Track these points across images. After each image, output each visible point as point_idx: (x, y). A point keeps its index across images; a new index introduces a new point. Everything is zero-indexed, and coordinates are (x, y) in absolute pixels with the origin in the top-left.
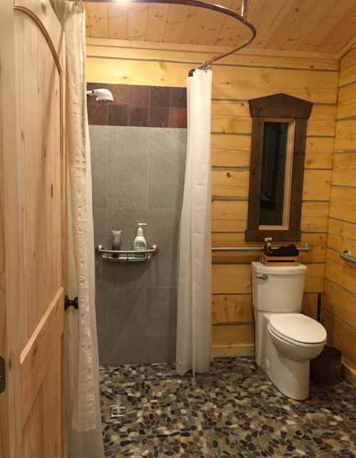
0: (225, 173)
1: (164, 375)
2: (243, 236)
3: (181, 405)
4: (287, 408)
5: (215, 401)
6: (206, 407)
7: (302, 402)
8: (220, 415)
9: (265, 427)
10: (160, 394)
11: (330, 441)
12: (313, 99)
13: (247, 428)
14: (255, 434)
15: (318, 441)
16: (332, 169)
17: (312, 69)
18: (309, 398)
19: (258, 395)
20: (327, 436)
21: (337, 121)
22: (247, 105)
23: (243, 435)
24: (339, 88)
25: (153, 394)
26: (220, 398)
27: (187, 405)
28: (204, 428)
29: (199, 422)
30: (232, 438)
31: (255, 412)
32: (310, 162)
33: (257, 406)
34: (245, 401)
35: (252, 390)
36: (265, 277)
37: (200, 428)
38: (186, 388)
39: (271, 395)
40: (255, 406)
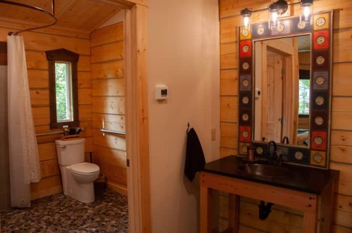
0: (35, 92)
1: (12, 213)
2: (48, 127)
3: (29, 222)
4: (86, 207)
5: (48, 215)
6: (45, 218)
7: (93, 203)
8: (54, 219)
9: (78, 217)
10: (13, 222)
11: (110, 212)
12: (79, 52)
13: (70, 219)
14: (75, 220)
15: (104, 214)
16: (91, 88)
17: (77, 37)
18: (96, 201)
19: (71, 206)
20: (107, 211)
21: (91, 64)
22: (45, 54)
23: (69, 222)
24: (91, 48)
25: (9, 223)
26: (50, 213)
27: (33, 221)
28: (48, 226)
29: (43, 225)
30: (63, 225)
31: (71, 213)
32: (81, 84)
33: (72, 210)
34: (65, 210)
35: (66, 206)
36: (64, 147)
37: (45, 227)
38: (29, 215)
39: (76, 204)
40: (70, 211)
